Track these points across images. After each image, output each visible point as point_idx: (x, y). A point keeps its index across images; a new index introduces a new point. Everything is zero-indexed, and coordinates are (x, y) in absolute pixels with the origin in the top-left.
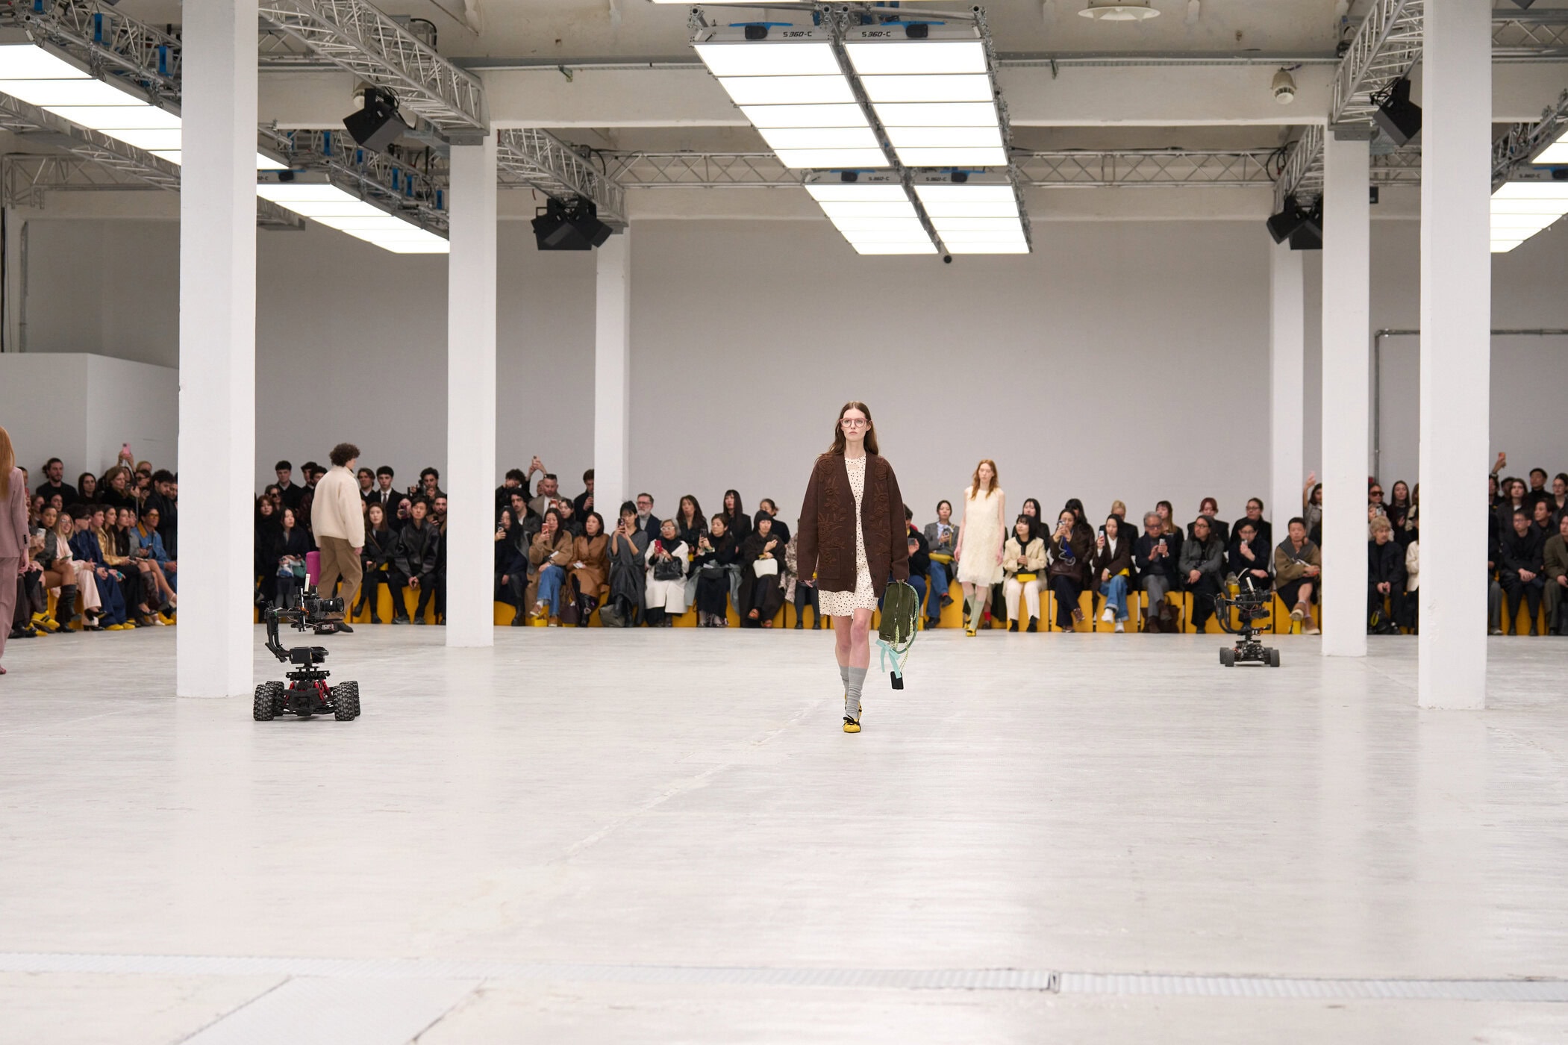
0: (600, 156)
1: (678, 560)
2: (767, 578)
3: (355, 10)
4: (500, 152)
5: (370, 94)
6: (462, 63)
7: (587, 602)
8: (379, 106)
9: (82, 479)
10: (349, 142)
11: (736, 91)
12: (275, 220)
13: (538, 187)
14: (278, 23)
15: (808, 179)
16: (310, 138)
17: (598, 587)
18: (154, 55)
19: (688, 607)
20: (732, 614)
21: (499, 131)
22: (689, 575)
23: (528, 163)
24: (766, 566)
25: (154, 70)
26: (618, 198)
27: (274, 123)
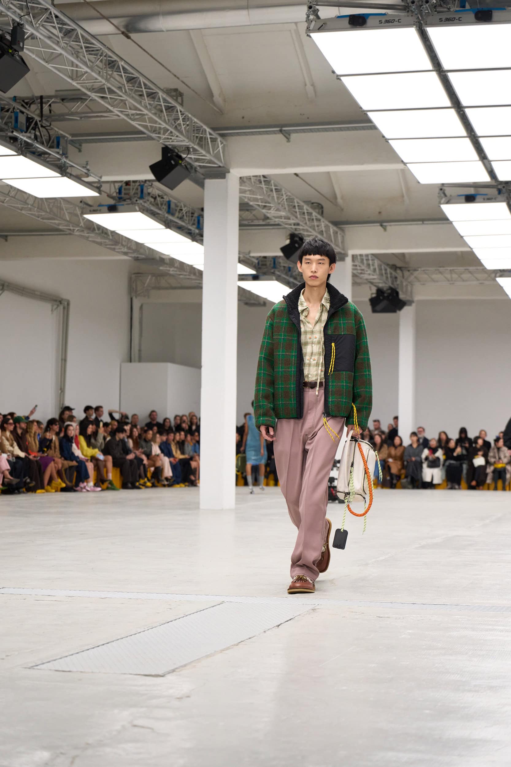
0: (401, 270)
1: (438, 459)
2: (480, 467)
3: (284, 196)
4: (353, 265)
5: (292, 236)
6: (336, 224)
7: (395, 478)
8: (296, 242)
9: (165, 420)
10: (284, 263)
11: (461, 228)
12: (252, 302)
13: (372, 283)
14: (249, 202)
15: (498, 275)
16: (266, 261)
17: (400, 470)
18: (194, 220)
19: (443, 481)
20: (463, 484)
21: (353, 256)
22: (444, 465)
23: (367, 271)
24: (479, 461)
25: (195, 226)
26: (409, 288)
27: (249, 253)
